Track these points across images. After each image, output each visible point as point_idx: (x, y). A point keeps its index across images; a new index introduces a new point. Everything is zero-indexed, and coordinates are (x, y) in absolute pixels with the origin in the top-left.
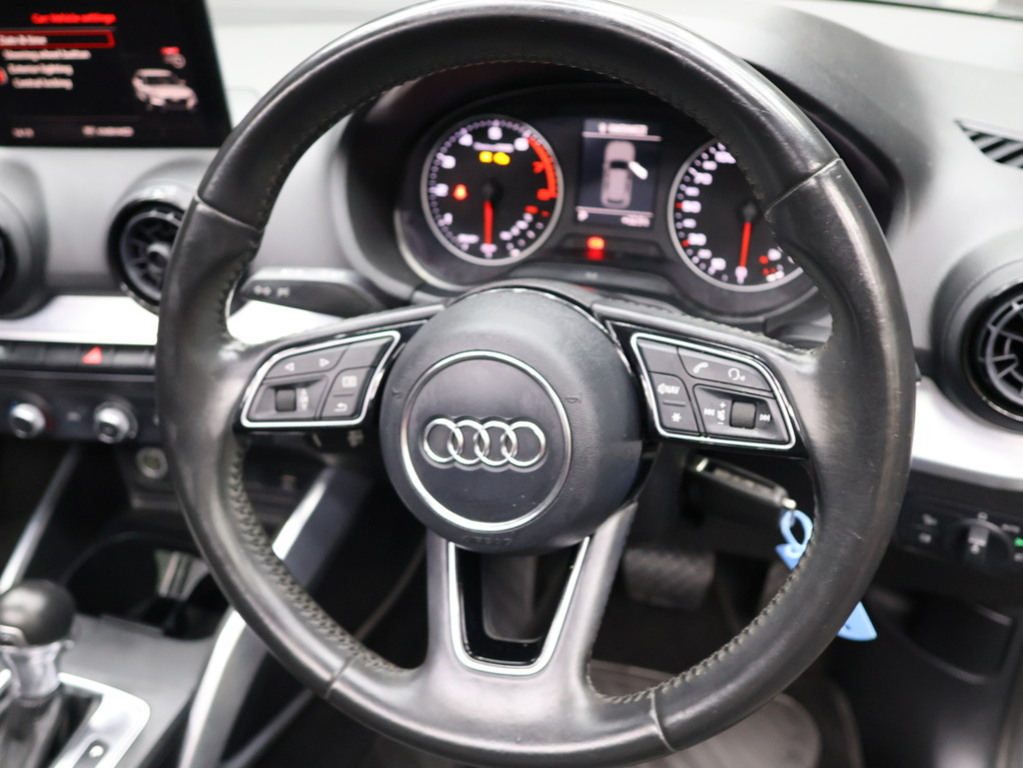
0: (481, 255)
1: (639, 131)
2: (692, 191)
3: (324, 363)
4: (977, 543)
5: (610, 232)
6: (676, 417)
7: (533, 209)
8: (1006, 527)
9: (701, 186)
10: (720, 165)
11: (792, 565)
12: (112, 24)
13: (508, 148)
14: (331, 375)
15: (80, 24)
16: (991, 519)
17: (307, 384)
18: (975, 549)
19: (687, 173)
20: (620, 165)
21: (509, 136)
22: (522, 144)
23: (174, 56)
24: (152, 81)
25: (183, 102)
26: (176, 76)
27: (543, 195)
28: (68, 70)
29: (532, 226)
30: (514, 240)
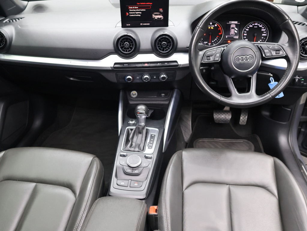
0: (209, 45)
1: (236, 22)
2: (245, 32)
3: (214, 53)
4: (297, 80)
5: (231, 39)
6: (268, 54)
7: (218, 36)
8: (300, 77)
9: (247, 31)
10: (250, 27)
11: (271, 89)
12: (152, 5)
13: (214, 26)
14: (215, 54)
15: (146, 5)
16: (298, 77)
17: (211, 56)
18: (297, 81)
19: (245, 29)
20: (233, 28)
21: (213, 24)
22: (216, 25)
23: (161, 10)
24: (156, 15)
25: (161, 18)
26: (161, 14)
27: (220, 34)
28: (141, 13)
29: (217, 39)
30: (214, 42)
